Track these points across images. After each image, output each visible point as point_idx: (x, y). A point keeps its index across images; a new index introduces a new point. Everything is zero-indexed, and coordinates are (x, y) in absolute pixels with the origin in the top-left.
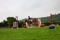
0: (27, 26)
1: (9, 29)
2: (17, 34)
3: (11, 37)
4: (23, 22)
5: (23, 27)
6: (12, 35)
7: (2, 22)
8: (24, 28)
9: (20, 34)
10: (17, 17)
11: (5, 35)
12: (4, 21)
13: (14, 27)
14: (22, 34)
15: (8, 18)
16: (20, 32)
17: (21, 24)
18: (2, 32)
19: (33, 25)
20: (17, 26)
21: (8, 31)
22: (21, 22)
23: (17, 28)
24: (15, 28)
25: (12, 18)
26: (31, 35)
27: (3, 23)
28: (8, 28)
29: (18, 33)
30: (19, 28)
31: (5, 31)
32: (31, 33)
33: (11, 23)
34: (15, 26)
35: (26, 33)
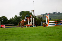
2: (32, 35)
3: (22, 39)
4: (42, 19)
5: (42, 26)
6: (25, 36)
7: (13, 18)
10: (34, 11)
11: (15, 37)
12: (16, 16)
14: (39, 35)
15: (21, 13)
17: (39, 21)
20: (33, 24)
21: (20, 31)
23: (34, 27)
24: (30, 27)
25: (27, 13)
26: (51, 36)
27: (14, 20)
29: (34, 33)
32: (51, 33)
34: (30, 24)
35: (45, 34)
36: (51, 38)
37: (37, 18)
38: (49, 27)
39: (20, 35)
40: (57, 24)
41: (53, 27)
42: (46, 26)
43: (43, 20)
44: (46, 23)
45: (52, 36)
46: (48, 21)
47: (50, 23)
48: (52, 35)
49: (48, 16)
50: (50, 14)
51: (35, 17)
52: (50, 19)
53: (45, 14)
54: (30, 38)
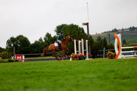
0: (117, 52)
2: (83, 78)
3: (62, 86)
5: (106, 57)
6: (67, 79)
7: (41, 40)
8: (107, 59)
9: (91, 76)
10: (87, 24)
12: (48, 35)
13: (76, 57)
14: (99, 77)
15: (60, 29)
16: (94, 72)
17: (100, 47)
18: (37, 70)
21: (56, 68)
23: (87, 59)
24: (80, 59)
26: (125, 81)
27: (43, 43)
29: (88, 73)
30: (93, 57)
31: (48, 67)
32: (126, 73)
34: (80, 54)
35: (112, 75)
36: (124, 84)
37: (95, 40)
38: (121, 60)
39: (56, 78)
41: (130, 60)
42: (114, 57)
43: (108, 44)
44: (114, 51)
46: (118, 47)
47: (123, 50)
48: (128, 78)
49: (119, 35)
50: (123, 32)
51: (91, 37)
52: (124, 43)
53: (113, 31)
54: (80, 83)
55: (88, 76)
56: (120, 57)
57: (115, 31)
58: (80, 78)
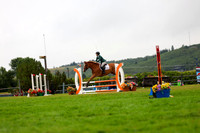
0: (77, 87)
1: (20, 97)
2: (45, 116)
3: (23, 125)
4: (64, 76)
8: (67, 94)
10: (44, 58)
11: (4, 119)
13: (34, 93)
14: (63, 115)
15: (15, 63)
16: (56, 110)
17: (59, 82)
19: (97, 84)
20: (43, 88)
21: (13, 105)
22: (58, 73)
23: (46, 95)
24: (38, 95)
25: (29, 61)
26: (90, 118)
28: (14, 93)
29: (49, 110)
30: (53, 93)
32: (90, 110)
33: (25, 79)
34: (38, 89)
35: (76, 112)
36: (90, 122)
37: (53, 74)
38: (82, 96)
39: (16, 116)
40: (100, 88)
41: (92, 96)
42: (74, 92)
43: (67, 78)
44: (75, 87)
45: (94, 117)
46: (79, 82)
49: (79, 70)
51: (49, 71)
52: (84, 77)
55: (50, 113)
56: (81, 92)
57: (74, 64)
58: (42, 116)
